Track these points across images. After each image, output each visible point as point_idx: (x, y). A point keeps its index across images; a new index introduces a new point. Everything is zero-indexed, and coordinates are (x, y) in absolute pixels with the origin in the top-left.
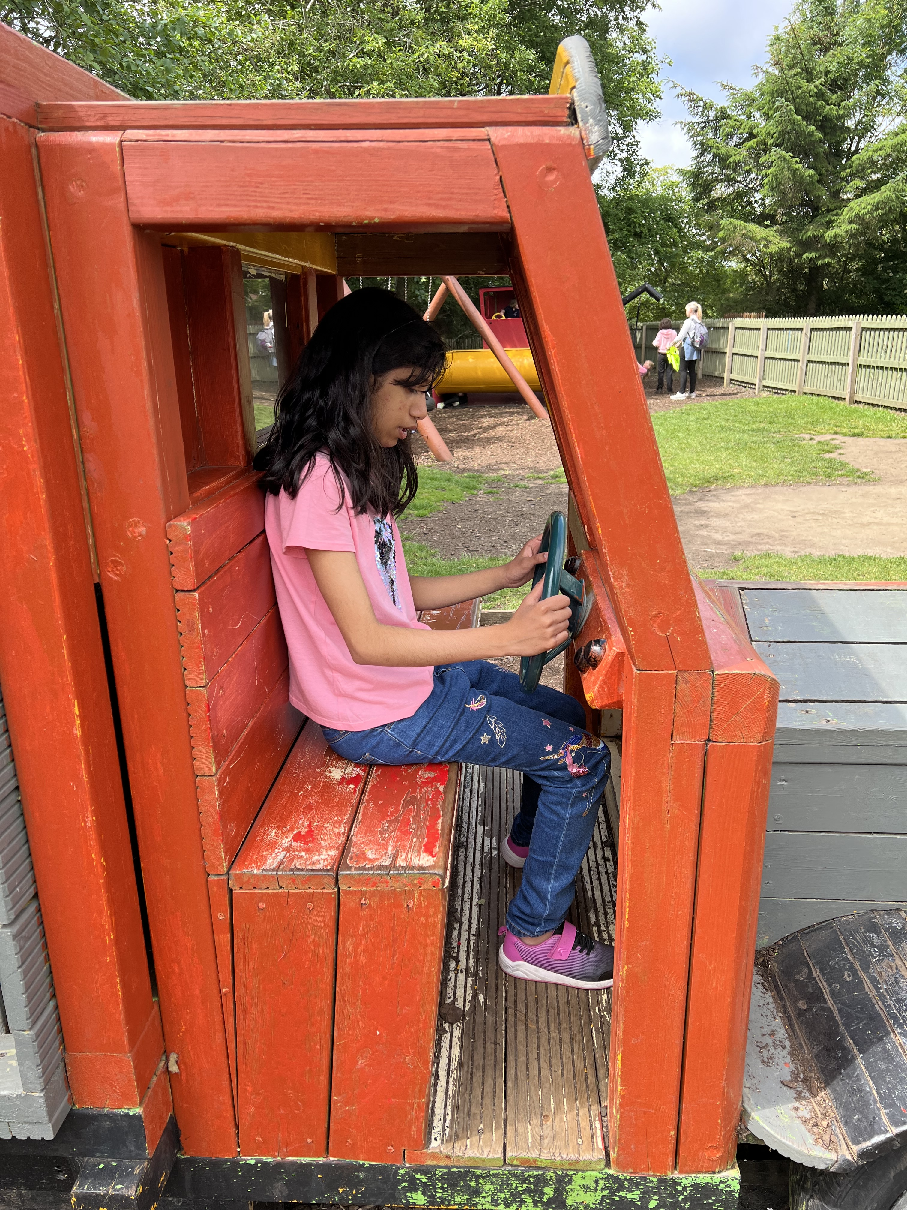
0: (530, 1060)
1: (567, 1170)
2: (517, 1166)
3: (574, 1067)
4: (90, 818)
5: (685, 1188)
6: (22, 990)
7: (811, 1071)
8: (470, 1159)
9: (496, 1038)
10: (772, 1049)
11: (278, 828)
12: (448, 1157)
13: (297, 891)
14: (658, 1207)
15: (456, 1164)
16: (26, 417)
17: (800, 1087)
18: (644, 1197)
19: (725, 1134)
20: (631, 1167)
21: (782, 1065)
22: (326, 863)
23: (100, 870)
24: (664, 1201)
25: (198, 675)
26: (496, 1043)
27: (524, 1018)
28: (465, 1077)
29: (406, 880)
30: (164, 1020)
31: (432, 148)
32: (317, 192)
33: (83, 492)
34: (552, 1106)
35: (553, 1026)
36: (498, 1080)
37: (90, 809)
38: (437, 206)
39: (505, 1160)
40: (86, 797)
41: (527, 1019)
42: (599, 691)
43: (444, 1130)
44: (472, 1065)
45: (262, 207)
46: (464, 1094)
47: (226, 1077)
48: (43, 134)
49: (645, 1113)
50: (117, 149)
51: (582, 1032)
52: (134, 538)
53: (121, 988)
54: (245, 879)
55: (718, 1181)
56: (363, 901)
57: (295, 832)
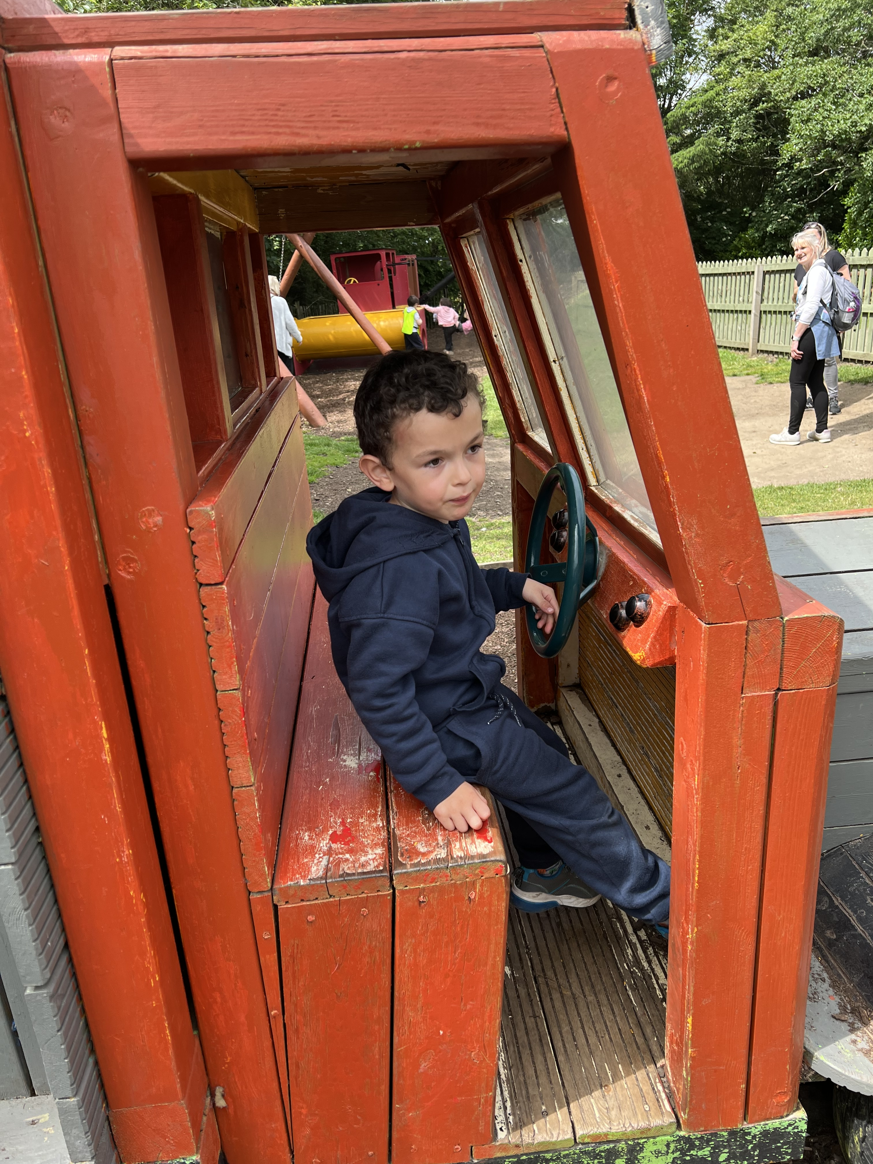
0: (575, 1029)
1: (638, 1139)
2: (588, 1143)
3: (619, 1029)
4: (127, 852)
5: (754, 1137)
6: (64, 1054)
7: (857, 1001)
8: (540, 1144)
9: (533, 1011)
10: (813, 984)
11: (310, 829)
12: (517, 1146)
13: (349, 897)
14: (728, 1160)
15: (526, 1152)
16: (26, 397)
17: (850, 1018)
18: (714, 1152)
19: (792, 1079)
20: (701, 1126)
21: (827, 1000)
22: (376, 863)
23: (141, 907)
24: (734, 1153)
25: (231, 677)
26: (535, 1017)
27: (556, 986)
28: (513, 1057)
29: (467, 871)
30: (206, 1053)
31: (480, 57)
32: (349, 114)
33: (85, 482)
34: (609, 1074)
35: (587, 989)
36: (548, 1056)
37: (126, 841)
38: (487, 125)
39: (575, 1139)
40: (122, 828)
41: (559, 987)
42: (650, 649)
43: (507, 1119)
44: (517, 1043)
45: (285, 133)
46: (517, 1076)
47: (278, 1102)
48: (12, 55)
49: (716, 1071)
50: (107, 69)
51: (617, 992)
52: (148, 530)
53: (170, 1032)
54: (291, 892)
55: (785, 1124)
56: (421, 899)
57: (330, 832)
